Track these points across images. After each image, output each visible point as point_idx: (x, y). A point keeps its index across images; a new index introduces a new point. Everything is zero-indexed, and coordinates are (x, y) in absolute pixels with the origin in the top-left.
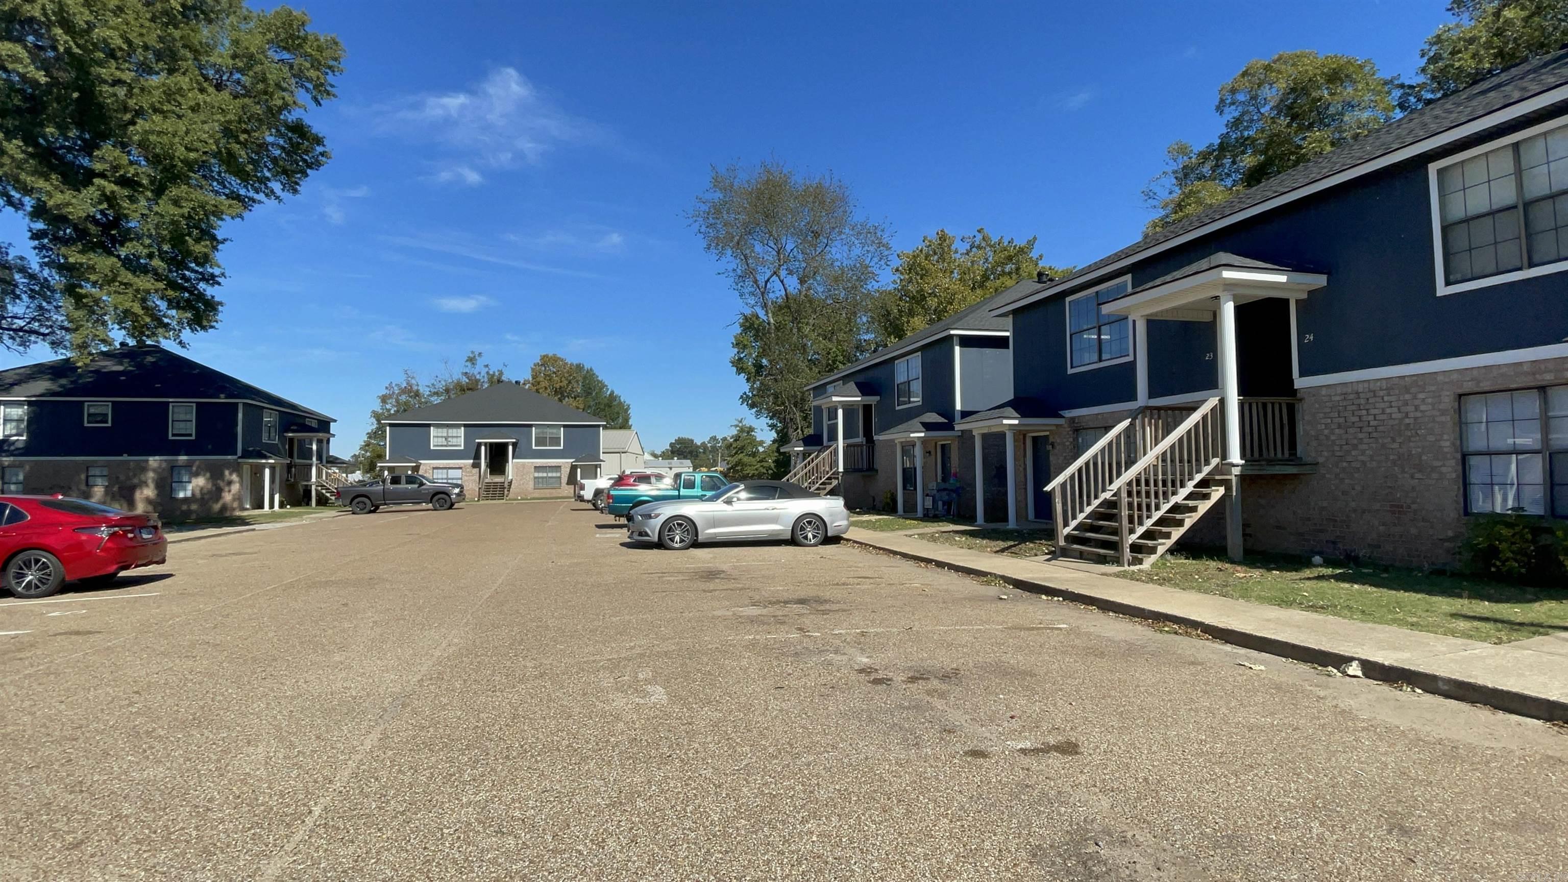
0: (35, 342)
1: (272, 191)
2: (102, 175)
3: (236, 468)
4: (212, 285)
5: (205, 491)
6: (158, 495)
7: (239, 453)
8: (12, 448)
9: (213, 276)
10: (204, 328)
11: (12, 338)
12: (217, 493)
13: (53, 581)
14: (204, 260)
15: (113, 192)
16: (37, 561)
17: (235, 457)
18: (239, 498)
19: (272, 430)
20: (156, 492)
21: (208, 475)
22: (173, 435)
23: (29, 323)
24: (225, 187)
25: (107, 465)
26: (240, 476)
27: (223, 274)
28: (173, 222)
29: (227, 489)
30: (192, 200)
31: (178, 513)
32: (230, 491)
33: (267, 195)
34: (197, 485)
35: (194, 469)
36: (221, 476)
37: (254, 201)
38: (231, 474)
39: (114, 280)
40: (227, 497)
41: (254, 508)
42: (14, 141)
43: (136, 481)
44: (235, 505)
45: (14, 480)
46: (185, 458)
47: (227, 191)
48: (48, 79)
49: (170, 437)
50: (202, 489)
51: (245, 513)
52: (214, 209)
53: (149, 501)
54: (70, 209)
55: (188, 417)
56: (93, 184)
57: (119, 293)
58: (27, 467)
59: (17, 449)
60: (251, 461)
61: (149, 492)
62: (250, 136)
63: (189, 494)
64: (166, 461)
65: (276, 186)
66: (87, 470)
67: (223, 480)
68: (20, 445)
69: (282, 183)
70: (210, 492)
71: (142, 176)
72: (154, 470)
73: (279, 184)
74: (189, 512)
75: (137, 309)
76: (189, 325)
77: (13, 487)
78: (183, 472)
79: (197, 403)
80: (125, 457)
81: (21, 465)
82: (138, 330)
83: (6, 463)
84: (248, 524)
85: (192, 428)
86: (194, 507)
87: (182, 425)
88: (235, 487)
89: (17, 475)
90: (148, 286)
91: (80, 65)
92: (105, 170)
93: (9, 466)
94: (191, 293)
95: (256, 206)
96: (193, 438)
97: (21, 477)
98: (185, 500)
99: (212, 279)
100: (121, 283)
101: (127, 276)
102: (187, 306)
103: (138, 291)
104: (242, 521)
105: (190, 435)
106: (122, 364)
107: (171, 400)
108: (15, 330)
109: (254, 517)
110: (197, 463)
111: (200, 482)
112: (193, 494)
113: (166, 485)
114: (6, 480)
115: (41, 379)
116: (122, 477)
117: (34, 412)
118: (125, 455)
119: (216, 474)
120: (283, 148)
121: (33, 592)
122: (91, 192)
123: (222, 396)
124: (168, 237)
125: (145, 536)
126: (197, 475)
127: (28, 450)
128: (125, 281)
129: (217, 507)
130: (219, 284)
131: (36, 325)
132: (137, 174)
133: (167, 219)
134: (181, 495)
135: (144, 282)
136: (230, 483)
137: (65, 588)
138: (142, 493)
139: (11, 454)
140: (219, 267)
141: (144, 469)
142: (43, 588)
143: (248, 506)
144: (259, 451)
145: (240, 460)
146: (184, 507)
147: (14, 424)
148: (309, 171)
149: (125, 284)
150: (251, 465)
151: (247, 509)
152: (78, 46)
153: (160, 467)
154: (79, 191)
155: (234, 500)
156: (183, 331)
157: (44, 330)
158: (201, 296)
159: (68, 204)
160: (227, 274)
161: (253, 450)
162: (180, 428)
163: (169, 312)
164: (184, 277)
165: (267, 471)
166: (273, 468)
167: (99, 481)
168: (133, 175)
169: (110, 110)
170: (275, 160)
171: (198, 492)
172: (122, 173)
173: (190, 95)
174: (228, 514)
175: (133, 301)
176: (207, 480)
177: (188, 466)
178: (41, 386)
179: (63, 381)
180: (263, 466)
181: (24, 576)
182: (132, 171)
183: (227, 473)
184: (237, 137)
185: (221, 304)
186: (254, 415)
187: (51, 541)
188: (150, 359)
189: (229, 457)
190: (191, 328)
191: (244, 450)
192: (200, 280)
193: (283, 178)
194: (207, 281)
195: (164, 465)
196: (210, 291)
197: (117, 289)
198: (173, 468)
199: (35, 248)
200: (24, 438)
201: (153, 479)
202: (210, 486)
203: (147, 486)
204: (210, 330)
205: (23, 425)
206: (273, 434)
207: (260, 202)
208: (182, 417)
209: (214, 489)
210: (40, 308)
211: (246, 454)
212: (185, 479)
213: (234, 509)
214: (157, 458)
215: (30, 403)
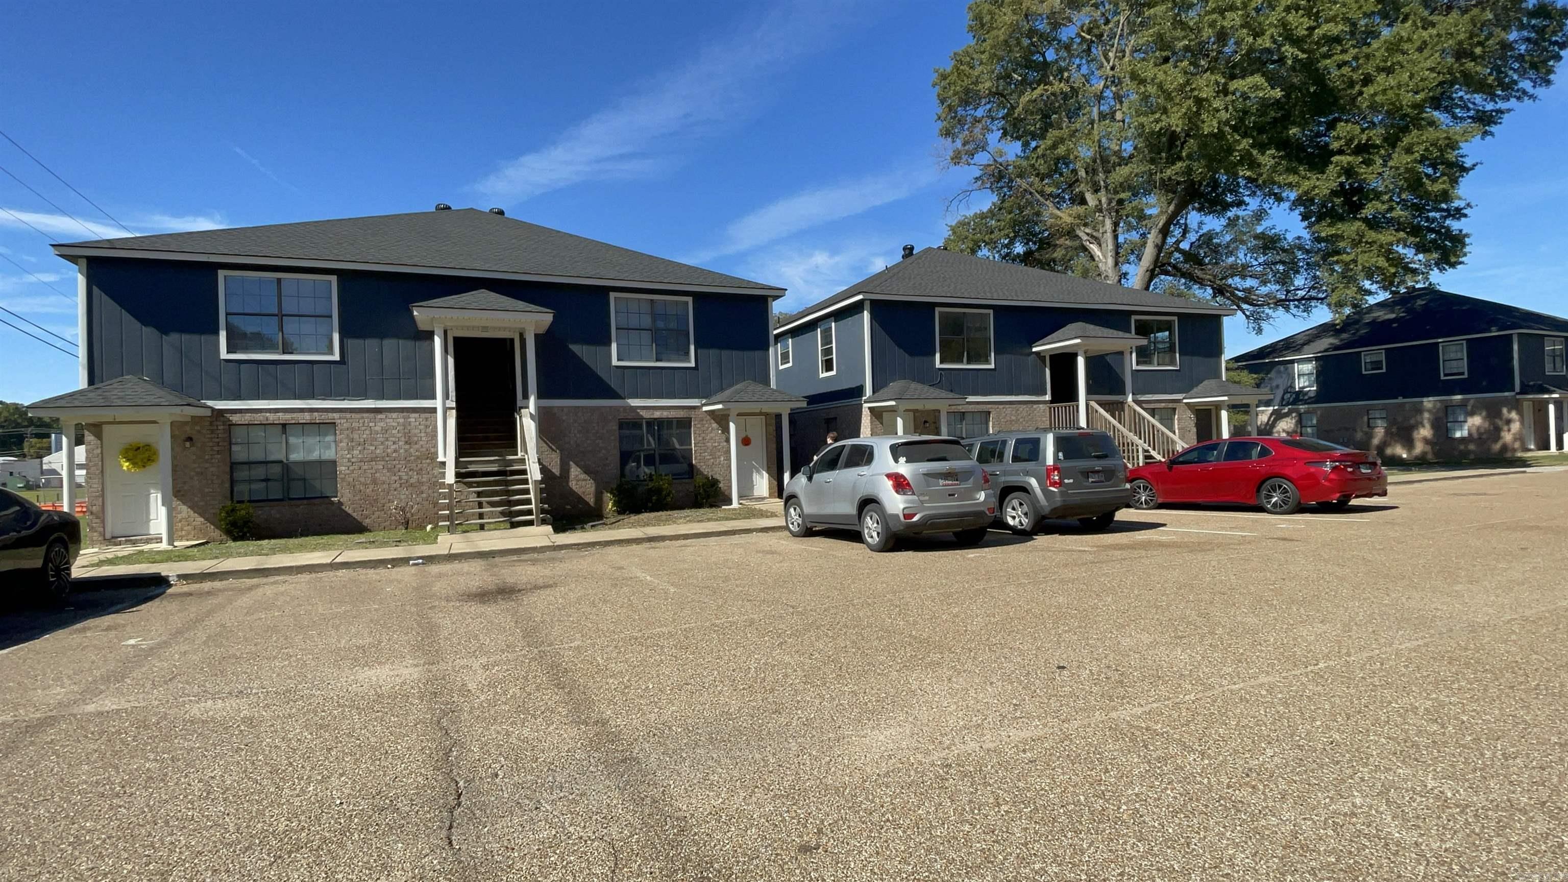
0: (1316, 307)
1: (1525, 92)
2: (1341, 152)
3: (1516, 405)
4: (1459, 219)
5: (1482, 430)
6: (1434, 435)
7: (1517, 388)
8: (1306, 397)
9: (1458, 210)
10: (1453, 265)
11: (1296, 307)
12: (1495, 433)
13: (1292, 503)
14: (1445, 196)
15: (1349, 163)
16: (1280, 487)
17: (1513, 394)
18: (1520, 438)
19: (1558, 359)
20: (1431, 432)
21: (1484, 414)
22: (1446, 375)
23: (1309, 292)
24: (1469, 110)
25: (1384, 408)
26: (1520, 413)
27: (1469, 205)
28: (1407, 170)
29: (1506, 428)
30: (1423, 142)
31: (1456, 453)
32: (1509, 430)
33: (1519, 98)
34: (1473, 425)
35: (1469, 408)
36: (1499, 414)
37: (1502, 112)
38: (1509, 412)
39: (1360, 242)
40: (1507, 437)
41: (1540, 449)
42: (1268, 152)
43: (1412, 421)
44: (1517, 445)
45: (1309, 423)
46: (1459, 397)
47: (1472, 113)
48: (1283, 93)
49: (1442, 378)
50: (1478, 428)
51: (1529, 454)
52: (1447, 142)
53: (1426, 441)
54: (1317, 191)
55: (1459, 355)
56: (1331, 163)
57: (1365, 252)
58: (1319, 412)
59: (1310, 398)
60: (1531, 396)
61: (1425, 432)
62: (1484, 47)
63: (1465, 433)
64: (1440, 401)
65: (1526, 85)
66: (1368, 414)
67: (1501, 419)
68: (1312, 395)
69: (1531, 79)
70: (1487, 431)
71: (1374, 138)
72: (1429, 411)
73: (1528, 82)
74: (1467, 453)
75: (1382, 262)
76: (1437, 264)
77: (1309, 430)
78: (1458, 411)
79: (1467, 340)
80: (1400, 400)
81: (1313, 412)
82: (1387, 283)
83: (1302, 411)
84: (1529, 466)
85: (1464, 366)
86: (1472, 447)
87: (1454, 363)
88: (1516, 426)
89: (1312, 420)
90: (1391, 238)
91: (1308, 67)
92: (1341, 146)
93: (1305, 412)
94: (1438, 233)
95: (1506, 116)
96: (1466, 376)
97: (1315, 422)
98: (1462, 439)
99: (1458, 214)
100: (1367, 243)
101: (1371, 235)
102: (1435, 246)
103: (1381, 246)
104: (1524, 463)
105: (1462, 374)
106: (1393, 312)
107: (1440, 340)
108: (1299, 300)
109: (1536, 459)
110: (1472, 402)
111: (1476, 421)
112: (1470, 434)
113: (1441, 426)
114: (1303, 424)
115: (1325, 336)
116: (1400, 419)
117: (1321, 366)
118: (1400, 398)
119: (1493, 413)
120: (1528, 40)
121: (1276, 510)
122: (1332, 170)
123: (1493, 329)
124: (1405, 185)
125: (1363, 471)
126: (1472, 414)
127: (1320, 397)
128: (1370, 240)
129: (1497, 447)
130: (1465, 216)
131: (1313, 293)
132: (1369, 139)
133: (1402, 170)
134: (1458, 435)
135: (1385, 237)
136: (1509, 422)
137: (1301, 509)
138: (1419, 433)
139: (1306, 402)
140: (1460, 199)
141: (1419, 410)
142: (1285, 507)
143: (1532, 447)
144: (1541, 385)
145: (1518, 397)
146: (1462, 447)
147: (1306, 377)
148: (1562, 53)
149: (1370, 243)
150: (1533, 400)
151: (1530, 450)
152: (1303, 51)
153: (1434, 407)
154: (1323, 172)
155: (1515, 439)
156: (1431, 272)
157: (1321, 295)
158: (1448, 234)
159: (1315, 187)
160: (1473, 204)
161: (1534, 385)
162: (1454, 367)
163: (1416, 258)
164: (1428, 219)
165: (1552, 408)
166: (1558, 404)
167: (1379, 422)
168: (1368, 140)
169: (1340, 91)
170: (1520, 58)
171: (1474, 431)
172: (1356, 142)
173: (1415, 37)
174: (1509, 455)
175: (1378, 256)
176: (1484, 419)
177: (1463, 405)
178: (1325, 343)
179: (1344, 336)
180: (1547, 402)
181: (1272, 497)
182: (1364, 137)
183: (1505, 410)
184: (1472, 53)
185: (1467, 235)
186: (1533, 347)
187: (1289, 472)
188: (1420, 302)
189: (1506, 394)
190: (1439, 268)
191: (1522, 383)
192: (1445, 218)
193: (1532, 74)
194: (1454, 216)
195: (1439, 405)
196: (1455, 225)
197: (1364, 249)
198: (1447, 409)
199: (1305, 228)
200: (1315, 388)
201: (1429, 419)
202: (1487, 425)
203: (1423, 426)
204: (1459, 267)
205: (1313, 378)
206: (1558, 365)
207: (1509, 111)
208: (1453, 356)
209: (1492, 428)
210: (1315, 277)
211: (1525, 390)
212: (1461, 418)
213: (1514, 450)
214: (1431, 399)
215: (1317, 359)
